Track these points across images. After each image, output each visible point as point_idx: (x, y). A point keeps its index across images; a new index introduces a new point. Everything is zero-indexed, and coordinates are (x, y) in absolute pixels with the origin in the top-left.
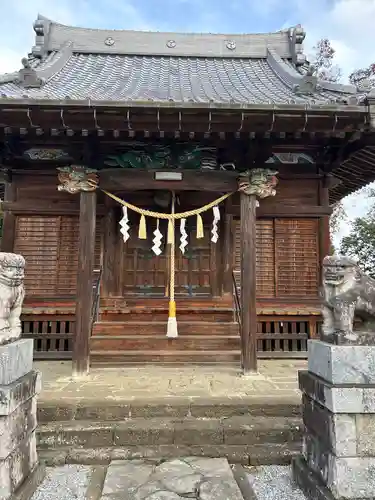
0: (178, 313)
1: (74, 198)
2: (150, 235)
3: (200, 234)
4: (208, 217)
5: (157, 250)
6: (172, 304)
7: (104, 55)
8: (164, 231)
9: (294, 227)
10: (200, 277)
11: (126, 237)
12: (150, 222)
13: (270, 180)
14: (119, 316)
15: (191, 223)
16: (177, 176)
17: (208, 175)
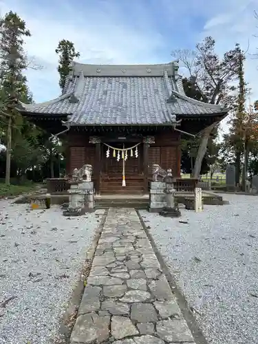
0: (126, 180)
1: (94, 146)
2: (117, 156)
3: (132, 155)
4: (134, 150)
5: (118, 160)
6: (124, 176)
7: (97, 77)
8: (121, 154)
9: (168, 149)
10: (135, 168)
11: (108, 156)
12: (117, 151)
13: (152, 139)
14: (107, 180)
15: (129, 152)
16: (125, 138)
17: (134, 137)
